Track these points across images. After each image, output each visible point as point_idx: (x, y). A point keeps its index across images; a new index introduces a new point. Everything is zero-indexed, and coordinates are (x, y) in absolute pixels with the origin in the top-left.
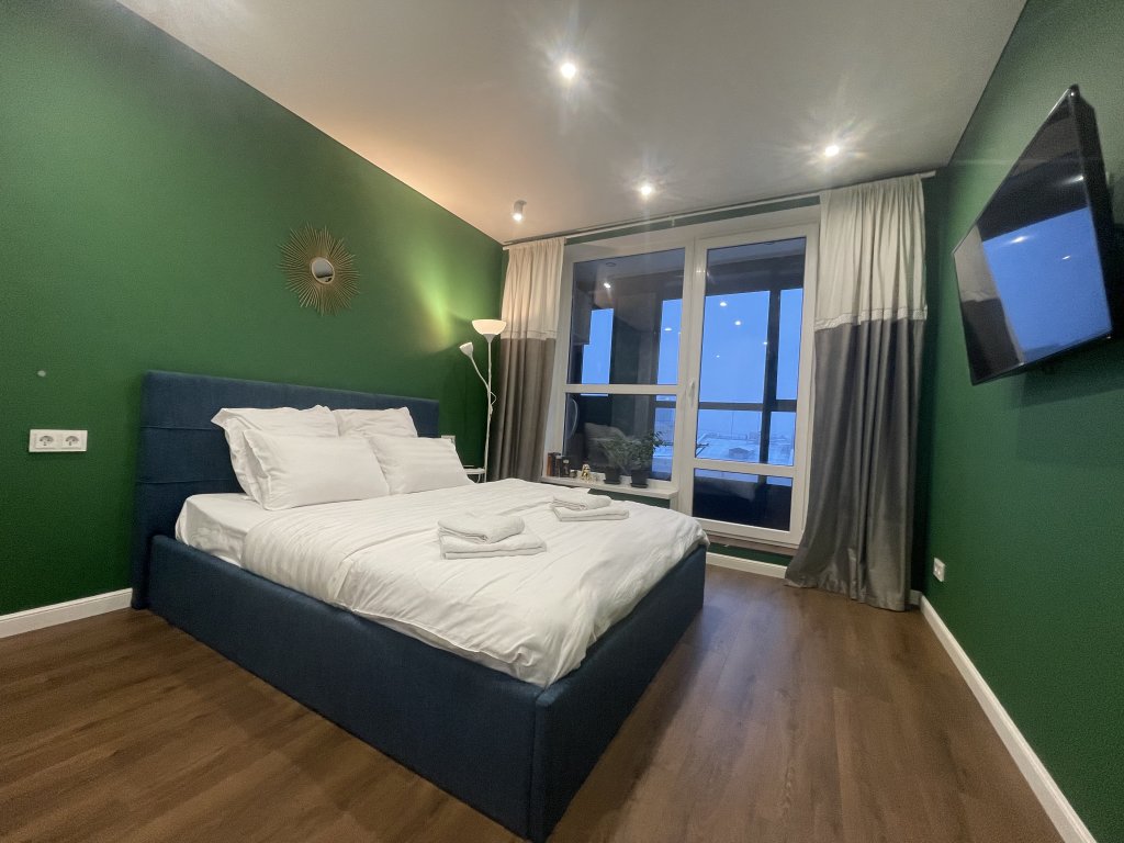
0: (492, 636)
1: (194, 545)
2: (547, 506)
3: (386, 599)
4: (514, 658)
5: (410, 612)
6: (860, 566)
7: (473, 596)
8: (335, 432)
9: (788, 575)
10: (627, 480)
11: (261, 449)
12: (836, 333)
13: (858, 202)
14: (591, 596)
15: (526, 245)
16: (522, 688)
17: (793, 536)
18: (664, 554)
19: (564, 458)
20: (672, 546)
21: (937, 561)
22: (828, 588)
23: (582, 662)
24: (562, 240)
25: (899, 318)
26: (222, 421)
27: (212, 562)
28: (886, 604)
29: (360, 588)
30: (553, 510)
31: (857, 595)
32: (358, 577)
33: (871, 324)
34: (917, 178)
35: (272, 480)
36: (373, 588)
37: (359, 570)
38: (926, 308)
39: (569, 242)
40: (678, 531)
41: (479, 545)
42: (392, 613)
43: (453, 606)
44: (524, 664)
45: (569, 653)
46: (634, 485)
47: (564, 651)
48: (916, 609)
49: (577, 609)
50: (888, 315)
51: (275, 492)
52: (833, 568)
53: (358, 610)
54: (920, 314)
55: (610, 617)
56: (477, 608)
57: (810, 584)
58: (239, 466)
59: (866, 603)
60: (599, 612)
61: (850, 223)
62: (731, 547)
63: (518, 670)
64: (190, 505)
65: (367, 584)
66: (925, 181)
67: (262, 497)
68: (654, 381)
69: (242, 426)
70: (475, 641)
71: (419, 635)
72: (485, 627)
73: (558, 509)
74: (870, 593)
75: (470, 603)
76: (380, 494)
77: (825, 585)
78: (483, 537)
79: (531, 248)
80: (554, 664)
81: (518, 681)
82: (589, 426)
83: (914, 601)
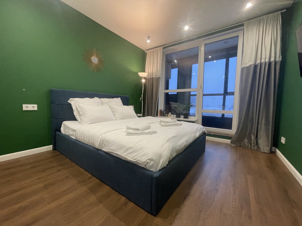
0: (140, 156)
1: (65, 134)
2: (159, 123)
3: (111, 146)
4: (146, 163)
5: (116, 150)
6: (255, 140)
7: (134, 145)
8: (101, 104)
9: (231, 142)
10: (182, 116)
11: (80, 108)
12: (248, 68)
13: (257, 24)
14: (169, 145)
15: (151, 50)
16: (149, 172)
17: (233, 131)
18: (193, 135)
19: (164, 111)
20: (195, 133)
21: (282, 137)
22: (244, 146)
23: (167, 165)
24: (162, 47)
25: (271, 61)
26: (70, 102)
27: (69, 138)
28: (264, 151)
29: (104, 144)
30: (160, 124)
31: (254, 149)
32: (103, 141)
33: (261, 64)
34: (279, 13)
35: (83, 117)
36: (107, 143)
37: (104, 139)
38: (281, 57)
39: (164, 48)
40: (197, 129)
41: (136, 132)
42: (112, 150)
43: (128, 148)
44: (149, 165)
45: (163, 162)
46: (184, 118)
47: (161, 161)
48: (274, 153)
49: (165, 149)
50: (267, 60)
51: (84, 120)
52: (246, 140)
53: (104, 150)
54: (279, 59)
55: (176, 152)
56: (135, 149)
57: (238, 145)
58: (75, 113)
59: (257, 150)
60: (172, 150)
61: (255, 31)
62: (213, 135)
63: (147, 166)
64: (64, 124)
65: (106, 142)
66: (282, 13)
67: (81, 121)
68: (190, 88)
69: (76, 103)
70: (135, 158)
71: (119, 156)
72: (138, 154)
73: (161, 123)
74: (258, 148)
75: (133, 147)
76: (112, 120)
77: (243, 145)
78: (138, 130)
79: (153, 51)
80: (158, 165)
81: (148, 170)
82: (171, 103)
83: (273, 150)
